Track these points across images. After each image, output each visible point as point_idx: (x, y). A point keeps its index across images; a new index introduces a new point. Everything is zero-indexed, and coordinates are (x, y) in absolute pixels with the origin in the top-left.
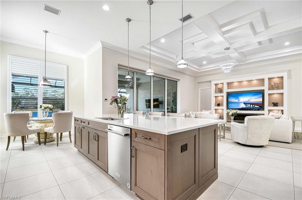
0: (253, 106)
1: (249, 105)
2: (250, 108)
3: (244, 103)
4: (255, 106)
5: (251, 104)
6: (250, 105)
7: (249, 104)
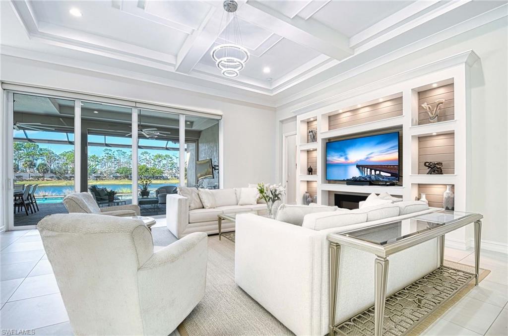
0: (378, 172)
1: (369, 170)
2: (370, 178)
3: (358, 166)
4: (382, 173)
5: (372, 167)
6: (371, 170)
7: (367, 167)
